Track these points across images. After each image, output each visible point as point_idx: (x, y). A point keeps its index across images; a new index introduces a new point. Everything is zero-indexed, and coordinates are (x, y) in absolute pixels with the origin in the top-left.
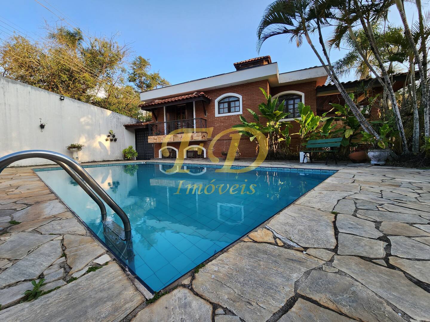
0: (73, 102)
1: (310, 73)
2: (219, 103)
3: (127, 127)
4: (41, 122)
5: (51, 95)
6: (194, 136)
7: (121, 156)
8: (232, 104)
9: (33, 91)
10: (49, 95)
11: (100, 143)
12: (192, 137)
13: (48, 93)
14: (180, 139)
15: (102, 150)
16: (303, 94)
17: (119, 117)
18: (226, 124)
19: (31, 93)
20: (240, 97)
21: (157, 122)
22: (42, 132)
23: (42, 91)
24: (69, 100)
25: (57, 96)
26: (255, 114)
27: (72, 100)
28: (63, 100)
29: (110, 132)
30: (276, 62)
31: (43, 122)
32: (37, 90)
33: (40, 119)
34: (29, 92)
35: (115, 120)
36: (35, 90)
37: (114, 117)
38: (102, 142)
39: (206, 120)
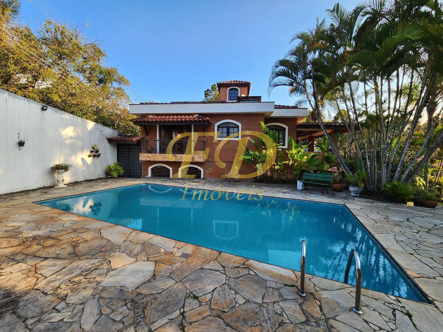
0: (56, 112)
1: (294, 112)
2: (218, 127)
3: (110, 140)
4: (19, 137)
5: (31, 104)
6: (195, 157)
7: (103, 173)
8: (231, 130)
9: (11, 98)
10: (29, 104)
11: (83, 159)
12: (193, 158)
13: (28, 101)
14: (179, 159)
15: (85, 168)
16: (287, 128)
17: (102, 129)
18: (225, 148)
19: (8, 101)
20: (240, 125)
21: (148, 138)
22: (20, 150)
23: (21, 98)
24: (51, 110)
25: (38, 106)
26: (254, 143)
27: (54, 110)
28: (46, 110)
29: (94, 147)
30: (274, 102)
31: (22, 138)
32: (16, 98)
33: (19, 134)
34: (6, 100)
35: (98, 132)
36: (12, 98)
37: (97, 129)
38: (84, 158)
39: (205, 142)
